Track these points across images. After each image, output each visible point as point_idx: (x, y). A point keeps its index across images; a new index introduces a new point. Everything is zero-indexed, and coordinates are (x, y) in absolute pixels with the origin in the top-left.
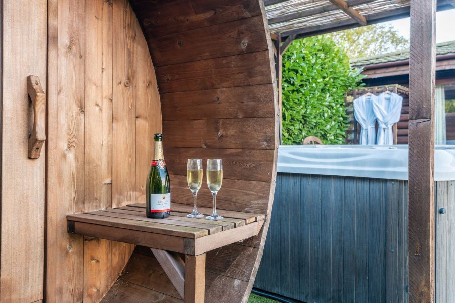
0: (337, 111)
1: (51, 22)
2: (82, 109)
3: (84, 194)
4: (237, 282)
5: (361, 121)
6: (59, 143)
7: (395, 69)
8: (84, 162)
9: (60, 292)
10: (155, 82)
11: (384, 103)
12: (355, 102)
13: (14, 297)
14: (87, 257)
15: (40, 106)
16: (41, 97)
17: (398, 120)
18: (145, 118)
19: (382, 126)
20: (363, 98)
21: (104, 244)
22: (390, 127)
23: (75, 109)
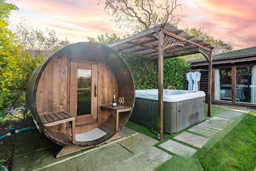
0: (180, 77)
1: (98, 75)
2: (103, 88)
3: (103, 102)
4: (126, 118)
5: (188, 81)
6: (100, 94)
7: (201, 64)
8: (103, 97)
9: (99, 118)
10: (117, 82)
11: (195, 75)
12: (187, 74)
13: (93, 118)
14: (104, 113)
15: (97, 89)
16: (97, 87)
17: (199, 80)
18: (115, 89)
19: (194, 82)
20: (189, 73)
21: (107, 111)
22: (197, 83)
23: (102, 88)
